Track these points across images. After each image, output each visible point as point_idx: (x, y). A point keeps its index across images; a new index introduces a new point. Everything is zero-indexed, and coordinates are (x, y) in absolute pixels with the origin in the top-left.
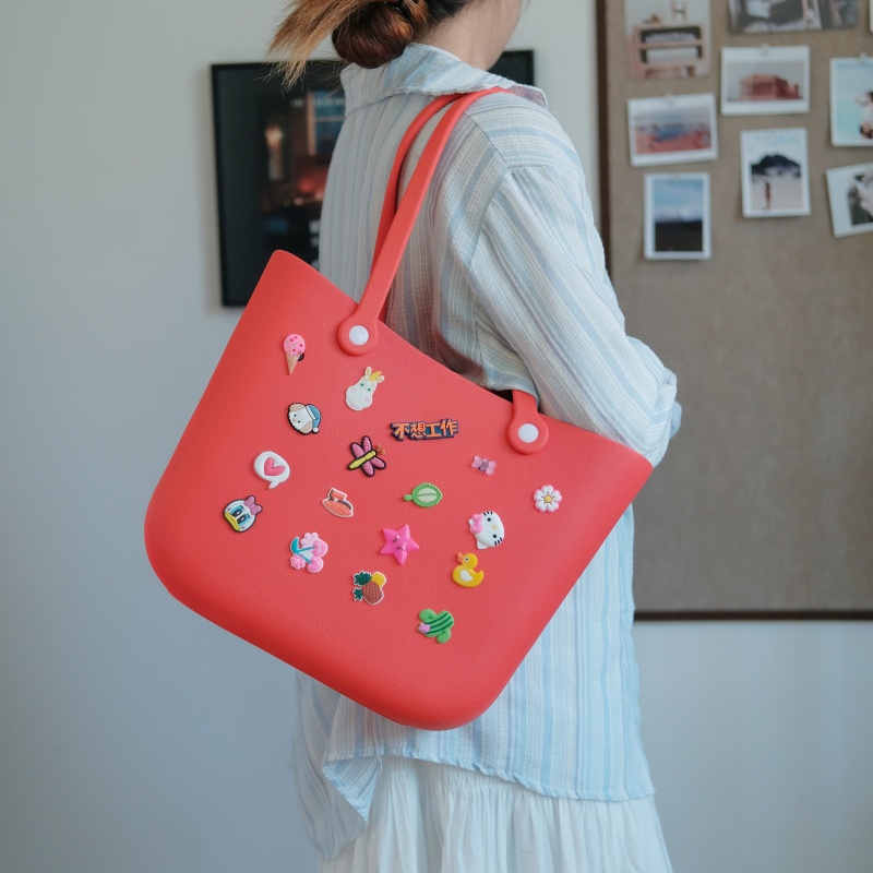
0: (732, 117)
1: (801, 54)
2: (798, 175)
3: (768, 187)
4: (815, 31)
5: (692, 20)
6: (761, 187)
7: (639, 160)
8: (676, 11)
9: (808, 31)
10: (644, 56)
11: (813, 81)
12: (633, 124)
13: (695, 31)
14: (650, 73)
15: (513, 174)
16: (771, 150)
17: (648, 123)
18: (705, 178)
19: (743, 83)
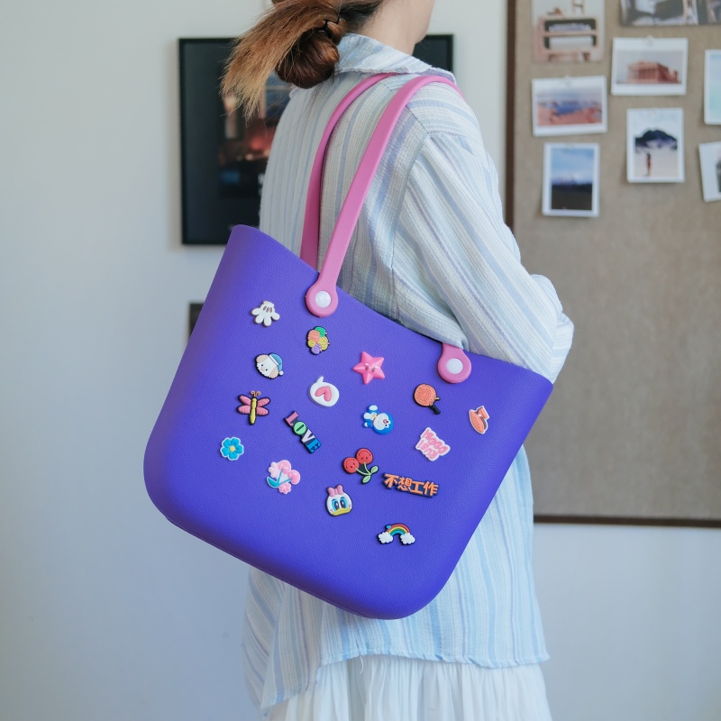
0: (620, 97)
1: (679, 45)
2: (675, 148)
3: (649, 157)
4: (693, 26)
5: (588, 14)
6: (643, 157)
7: (540, 131)
8: (575, 5)
9: (687, 26)
10: (547, 43)
11: (690, 69)
12: (535, 100)
13: (591, 23)
14: (551, 57)
15: (432, 139)
16: (653, 126)
17: (548, 99)
18: (596, 148)
19: (631, 68)
